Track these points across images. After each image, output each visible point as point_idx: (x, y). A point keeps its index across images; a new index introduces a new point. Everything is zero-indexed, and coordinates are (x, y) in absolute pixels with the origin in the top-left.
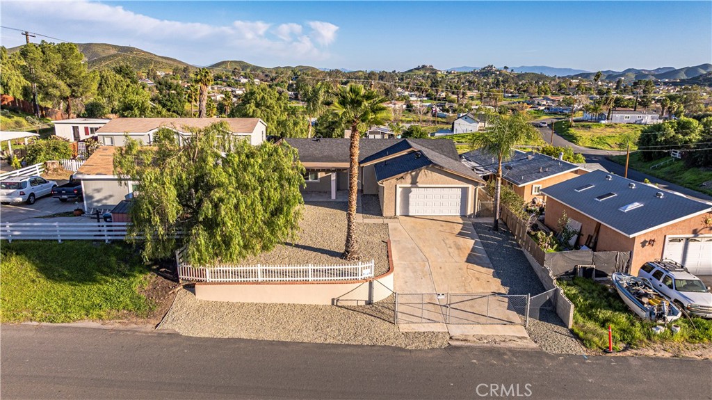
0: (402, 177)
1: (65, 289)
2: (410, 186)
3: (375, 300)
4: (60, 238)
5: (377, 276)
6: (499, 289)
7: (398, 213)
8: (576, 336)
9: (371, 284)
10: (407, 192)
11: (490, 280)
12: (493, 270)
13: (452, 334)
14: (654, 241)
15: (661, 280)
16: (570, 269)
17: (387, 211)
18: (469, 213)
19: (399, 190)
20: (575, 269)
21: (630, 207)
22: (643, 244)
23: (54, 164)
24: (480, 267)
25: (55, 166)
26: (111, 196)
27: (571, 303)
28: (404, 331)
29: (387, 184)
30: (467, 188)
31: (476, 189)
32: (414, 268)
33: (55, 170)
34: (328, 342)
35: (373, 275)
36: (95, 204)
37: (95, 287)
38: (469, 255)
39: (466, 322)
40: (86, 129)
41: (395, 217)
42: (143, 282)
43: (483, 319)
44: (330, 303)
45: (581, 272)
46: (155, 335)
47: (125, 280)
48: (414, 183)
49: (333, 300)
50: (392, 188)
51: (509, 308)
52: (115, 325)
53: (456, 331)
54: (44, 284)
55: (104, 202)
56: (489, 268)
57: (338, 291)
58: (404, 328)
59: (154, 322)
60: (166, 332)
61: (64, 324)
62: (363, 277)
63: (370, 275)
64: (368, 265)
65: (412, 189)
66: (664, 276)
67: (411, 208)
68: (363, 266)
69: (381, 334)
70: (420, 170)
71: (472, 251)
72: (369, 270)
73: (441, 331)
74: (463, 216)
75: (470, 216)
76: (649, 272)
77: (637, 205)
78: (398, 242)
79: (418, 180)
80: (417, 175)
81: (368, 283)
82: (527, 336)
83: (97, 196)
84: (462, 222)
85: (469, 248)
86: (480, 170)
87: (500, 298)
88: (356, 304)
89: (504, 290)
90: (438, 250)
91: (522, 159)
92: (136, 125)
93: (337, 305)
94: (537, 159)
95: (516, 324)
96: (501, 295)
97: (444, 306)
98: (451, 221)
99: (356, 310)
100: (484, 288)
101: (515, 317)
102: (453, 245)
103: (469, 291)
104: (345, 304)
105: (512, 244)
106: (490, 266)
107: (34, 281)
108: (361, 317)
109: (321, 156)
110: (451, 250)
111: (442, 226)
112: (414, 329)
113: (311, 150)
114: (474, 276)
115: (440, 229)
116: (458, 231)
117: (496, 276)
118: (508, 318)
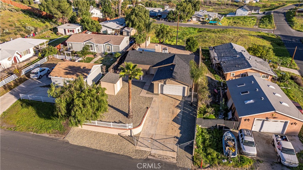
0: (161, 81)
1: (42, 120)
2: (163, 84)
3: (132, 135)
4: (43, 101)
5: (134, 128)
7: (159, 93)
8: (193, 160)
9: (131, 130)
10: (162, 86)
11: (177, 130)
12: (180, 126)
13: (151, 153)
14: (249, 119)
16: (214, 125)
17: (155, 92)
19: (160, 85)
20: (216, 125)
21: (248, 102)
22: (245, 120)
23: (51, 57)
24: (176, 124)
25: (51, 58)
29: (155, 83)
30: (185, 87)
31: (188, 88)
32: (153, 121)
33: (51, 59)
34: (110, 152)
35: (132, 128)
37: (50, 121)
38: (175, 117)
39: (158, 148)
40: (68, 30)
41: (158, 94)
43: (165, 148)
44: (118, 134)
45: (218, 127)
46: (62, 142)
48: (165, 83)
49: (119, 134)
50: (157, 84)
52: (53, 136)
53: (153, 152)
54: (37, 117)
56: (179, 124)
57: (120, 131)
58: (138, 148)
59: (64, 136)
60: (66, 141)
61: (39, 134)
62: (128, 128)
63: (131, 128)
64: (130, 125)
65: (164, 85)
66: (242, 137)
67: (164, 91)
68: (128, 125)
69: (128, 150)
70: (167, 80)
71: (177, 116)
72: (131, 126)
73: (148, 151)
74: (183, 96)
75: (186, 97)
77: (252, 101)
78: (152, 108)
79: (166, 83)
80: (166, 81)
81: (130, 130)
82: (175, 157)
84: (181, 100)
85: (177, 114)
86: (216, 59)
87: (175, 139)
88: (125, 136)
89: (179, 136)
90: (165, 114)
91: (234, 57)
92: (80, 38)
93: (120, 135)
94: (240, 58)
95: (175, 151)
96: (177, 138)
97: (155, 140)
98: (177, 99)
99: (126, 138)
100: (172, 134)
101: (176, 148)
102: (171, 112)
103: (167, 134)
104: (123, 135)
105: (194, 114)
106: (180, 124)
107: (34, 116)
108: (125, 142)
109: (140, 61)
110: (169, 114)
111: (172, 101)
112: (140, 149)
113: (138, 57)
114: (172, 128)
115: (171, 103)
116: (177, 104)
117: (180, 129)
118: (173, 149)
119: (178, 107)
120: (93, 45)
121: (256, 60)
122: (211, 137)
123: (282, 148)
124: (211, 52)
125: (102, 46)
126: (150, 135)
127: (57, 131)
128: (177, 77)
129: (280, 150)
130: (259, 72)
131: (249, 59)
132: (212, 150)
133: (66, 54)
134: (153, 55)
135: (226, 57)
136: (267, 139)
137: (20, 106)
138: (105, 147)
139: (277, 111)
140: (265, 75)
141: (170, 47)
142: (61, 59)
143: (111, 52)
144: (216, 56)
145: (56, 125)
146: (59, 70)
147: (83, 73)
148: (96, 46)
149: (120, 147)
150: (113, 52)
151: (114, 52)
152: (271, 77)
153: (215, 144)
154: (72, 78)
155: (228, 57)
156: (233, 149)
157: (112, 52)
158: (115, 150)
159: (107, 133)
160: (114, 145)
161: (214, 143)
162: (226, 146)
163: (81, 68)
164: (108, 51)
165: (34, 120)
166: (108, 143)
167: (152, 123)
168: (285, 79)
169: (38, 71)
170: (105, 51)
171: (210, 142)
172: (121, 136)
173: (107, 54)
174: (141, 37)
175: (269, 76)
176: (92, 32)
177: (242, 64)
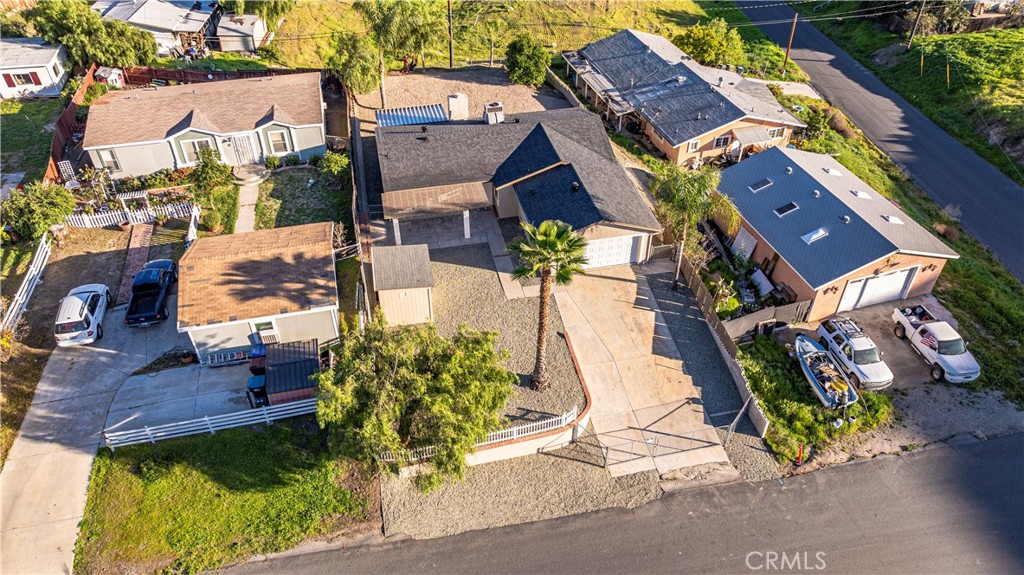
1: (257, 499)
5: (578, 416)
6: (692, 393)
8: (769, 449)
9: (574, 427)
11: (681, 380)
12: (681, 362)
13: (661, 472)
14: (836, 289)
15: (842, 347)
16: (751, 328)
18: (640, 261)
20: (756, 327)
21: (814, 237)
22: (826, 292)
23: (62, 230)
24: (668, 359)
26: (229, 339)
27: (766, 419)
28: (615, 475)
30: (640, 236)
31: (649, 237)
32: (602, 374)
34: (555, 516)
35: (575, 418)
36: (210, 350)
37: (289, 490)
38: (654, 339)
39: (670, 451)
40: (8, 77)
42: (337, 471)
43: (684, 444)
44: (536, 452)
45: (764, 330)
46: (389, 547)
47: (315, 472)
49: (538, 449)
51: (705, 423)
52: (343, 539)
53: (666, 465)
55: (222, 346)
56: (677, 358)
57: (543, 442)
58: (616, 471)
59: (377, 524)
60: (398, 538)
61: (290, 552)
62: (566, 423)
63: (573, 419)
64: (571, 413)
66: (844, 343)
68: (567, 416)
69: (598, 488)
71: (656, 333)
72: (573, 416)
73: (650, 469)
74: (634, 264)
75: (641, 264)
76: (830, 333)
77: (821, 233)
78: (576, 330)
82: (727, 460)
83: (212, 342)
84: (634, 278)
85: (650, 327)
86: (616, 99)
87: (695, 406)
88: (560, 447)
89: (696, 393)
90: (620, 338)
91: (669, 82)
92: (137, 120)
93: (542, 453)
94: (691, 85)
95: (715, 444)
96: (694, 401)
97: (644, 429)
98: (622, 277)
99: (563, 455)
100: (678, 395)
101: (713, 433)
102: (633, 325)
103: (664, 400)
104: (550, 449)
105: (695, 313)
106: (678, 355)
107: (218, 496)
108: (571, 466)
109: (437, 172)
110: (634, 335)
111: (615, 290)
112: (624, 471)
113: (421, 160)
114: (665, 376)
115: (615, 295)
116: (633, 297)
117: (687, 370)
118: (707, 437)
119: (638, 303)
120: (209, 139)
121: (732, 84)
122: (766, 368)
123: (939, 342)
124: (583, 73)
125: (248, 137)
126: (622, 420)
127: (338, 515)
128: (611, 210)
129: (935, 349)
130: (761, 122)
131: (718, 86)
132: (795, 406)
133: (124, 205)
134: (469, 142)
135: (645, 86)
136: (879, 326)
137: (134, 478)
138: (529, 506)
139: (902, 251)
140: (776, 129)
141: (451, 79)
142: (105, 228)
143: (289, 151)
144: (610, 87)
145: (322, 499)
146: (204, 293)
147: (312, 281)
148: (224, 141)
149: (571, 491)
150: (297, 149)
151: (301, 151)
152: (791, 131)
153: (785, 384)
154: (282, 313)
155: (650, 85)
156: (842, 386)
157: (293, 150)
158: (563, 504)
159: (501, 459)
160: (552, 490)
161: (782, 380)
162: (824, 382)
163: (288, 264)
164: (276, 150)
165: (228, 509)
166: (527, 490)
167: (604, 380)
168: (819, 129)
169: (86, 311)
170: (266, 153)
171: (771, 382)
172: (546, 454)
173: (277, 163)
174: (368, 69)
175: (786, 129)
176: (121, 69)
177: (710, 106)
